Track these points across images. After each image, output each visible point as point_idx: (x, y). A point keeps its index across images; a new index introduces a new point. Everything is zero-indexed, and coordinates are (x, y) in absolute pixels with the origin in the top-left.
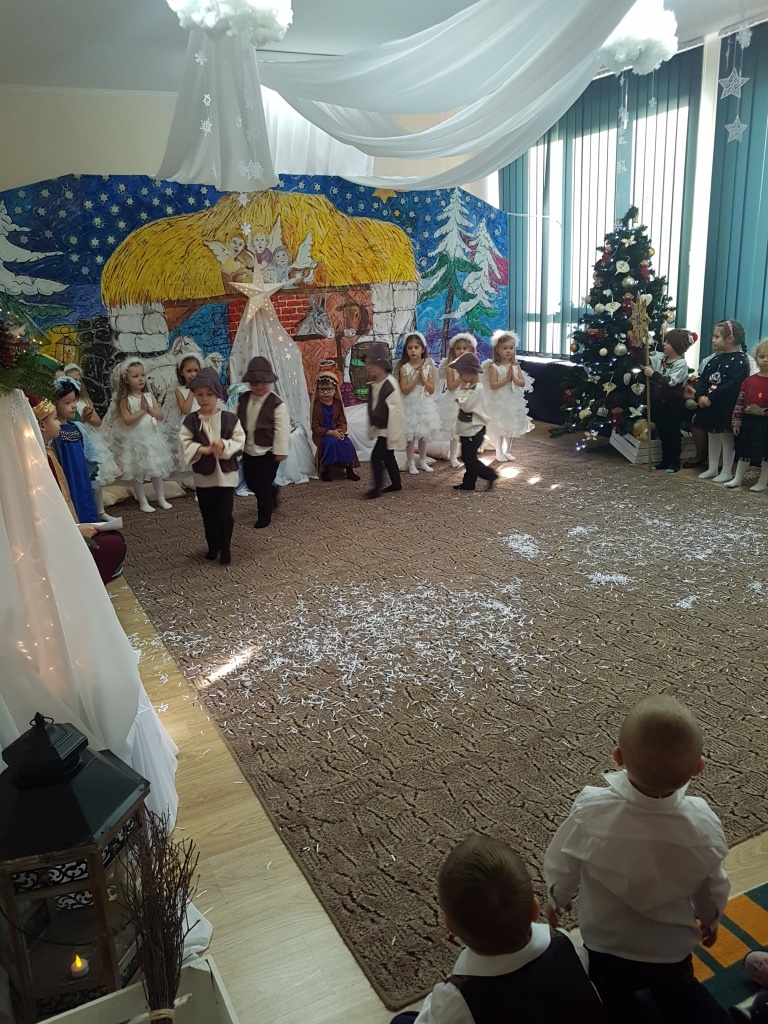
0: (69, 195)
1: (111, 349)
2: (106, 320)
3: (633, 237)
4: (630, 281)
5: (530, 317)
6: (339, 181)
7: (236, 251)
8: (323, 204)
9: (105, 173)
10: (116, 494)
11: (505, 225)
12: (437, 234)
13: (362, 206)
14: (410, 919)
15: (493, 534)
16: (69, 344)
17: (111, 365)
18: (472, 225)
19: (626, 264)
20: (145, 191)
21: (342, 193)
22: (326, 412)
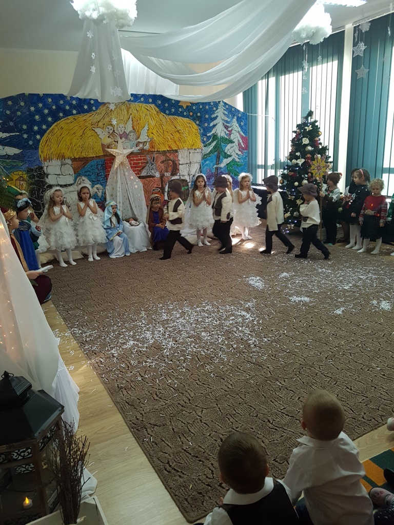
0: (22, 104)
1: (44, 183)
2: (42, 168)
3: (311, 126)
4: (310, 148)
5: (259, 167)
6: (161, 97)
7: (109, 133)
8: (153, 109)
9: (41, 92)
10: (48, 258)
11: (246, 120)
12: (211, 124)
13: (173, 110)
14: (199, 475)
15: (241, 277)
16: (23, 180)
17: (44, 191)
18: (229, 120)
19: (307, 140)
20: (62, 102)
21: (163, 103)
22: (155, 215)
